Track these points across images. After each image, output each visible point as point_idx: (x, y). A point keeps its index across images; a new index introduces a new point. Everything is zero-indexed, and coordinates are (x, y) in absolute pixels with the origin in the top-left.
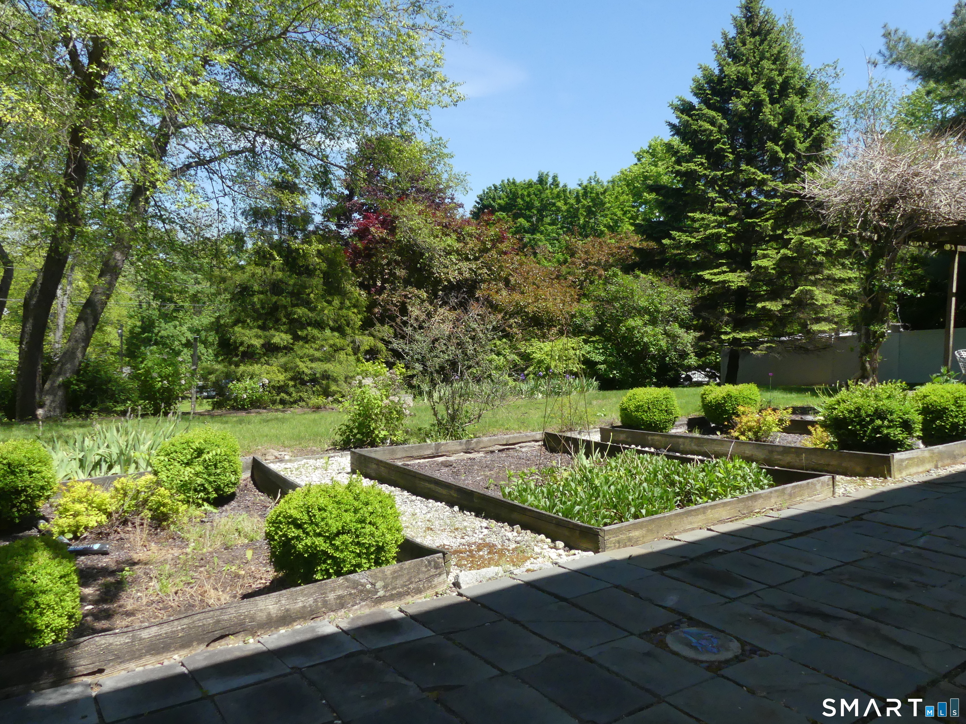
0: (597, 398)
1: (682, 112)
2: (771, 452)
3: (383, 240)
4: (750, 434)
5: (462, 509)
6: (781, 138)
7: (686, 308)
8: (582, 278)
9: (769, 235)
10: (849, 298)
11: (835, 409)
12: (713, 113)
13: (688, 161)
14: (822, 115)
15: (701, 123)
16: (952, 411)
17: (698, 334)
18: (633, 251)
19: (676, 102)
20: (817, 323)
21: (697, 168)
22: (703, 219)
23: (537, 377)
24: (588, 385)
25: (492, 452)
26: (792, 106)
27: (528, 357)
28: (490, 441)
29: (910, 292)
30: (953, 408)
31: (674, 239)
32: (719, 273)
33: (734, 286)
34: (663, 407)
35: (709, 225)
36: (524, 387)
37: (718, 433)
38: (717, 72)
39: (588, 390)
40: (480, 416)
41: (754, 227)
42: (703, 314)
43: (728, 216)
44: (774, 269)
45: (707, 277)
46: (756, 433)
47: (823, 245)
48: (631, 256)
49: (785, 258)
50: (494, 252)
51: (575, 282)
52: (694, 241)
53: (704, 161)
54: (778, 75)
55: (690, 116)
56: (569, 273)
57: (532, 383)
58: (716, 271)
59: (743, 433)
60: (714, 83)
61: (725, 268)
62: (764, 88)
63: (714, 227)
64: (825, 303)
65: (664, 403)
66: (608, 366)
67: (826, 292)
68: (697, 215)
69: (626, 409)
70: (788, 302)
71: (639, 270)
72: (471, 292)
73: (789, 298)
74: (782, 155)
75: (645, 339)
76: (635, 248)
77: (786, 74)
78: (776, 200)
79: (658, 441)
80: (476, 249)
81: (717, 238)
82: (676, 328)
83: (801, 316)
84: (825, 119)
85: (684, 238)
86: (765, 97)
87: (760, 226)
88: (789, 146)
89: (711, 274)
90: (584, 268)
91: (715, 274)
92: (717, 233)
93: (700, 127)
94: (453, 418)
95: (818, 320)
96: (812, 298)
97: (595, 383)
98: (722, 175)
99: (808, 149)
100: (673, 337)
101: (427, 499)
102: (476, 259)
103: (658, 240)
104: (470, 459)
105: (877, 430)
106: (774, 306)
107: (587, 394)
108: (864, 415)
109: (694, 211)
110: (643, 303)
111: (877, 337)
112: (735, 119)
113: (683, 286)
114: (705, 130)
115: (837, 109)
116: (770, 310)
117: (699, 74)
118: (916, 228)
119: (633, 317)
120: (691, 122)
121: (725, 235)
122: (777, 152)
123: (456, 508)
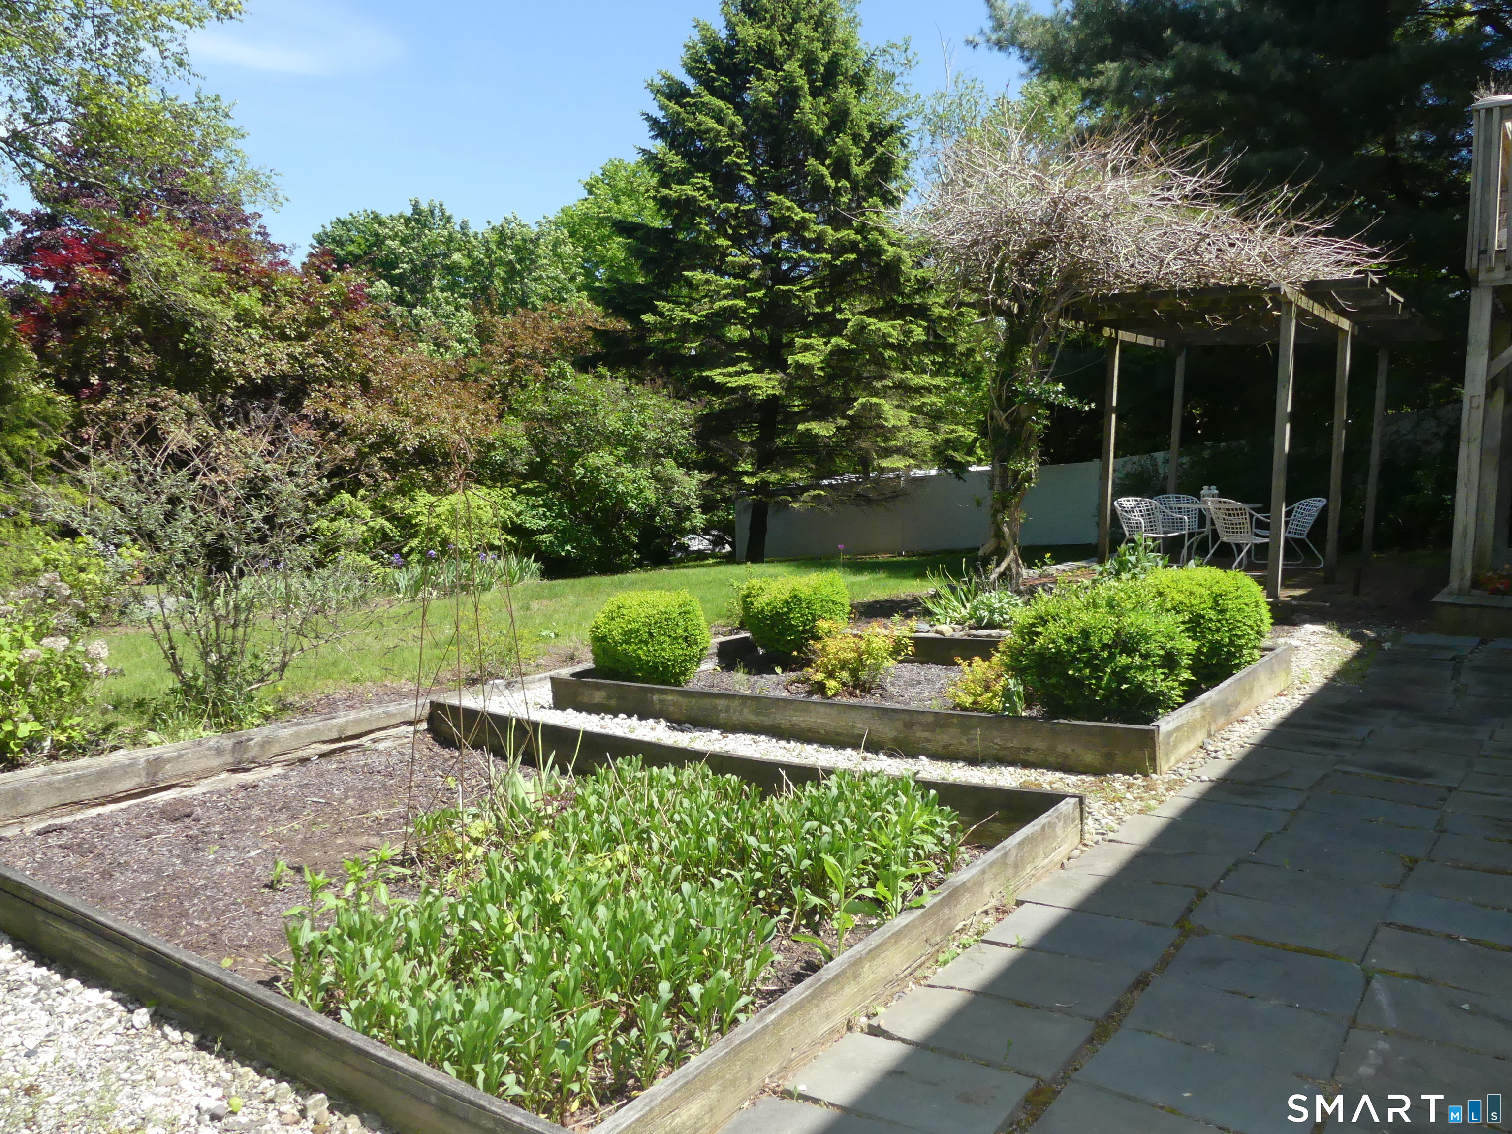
0: (539, 597)
1: (669, 97)
2: (909, 725)
3: (103, 294)
4: (845, 675)
5: (159, 1019)
6: (828, 155)
7: (684, 433)
8: (506, 380)
9: (814, 314)
10: (931, 417)
11: (1038, 634)
12: (721, 103)
13: (681, 182)
14: (887, 122)
15: (700, 117)
16: (1211, 620)
17: (706, 477)
18: (590, 334)
19: (659, 82)
20: (887, 457)
21: (696, 194)
22: (708, 282)
23: (426, 560)
24: (521, 569)
25: (304, 761)
26: (845, 103)
27: (409, 521)
28: (297, 736)
29: (1072, 403)
30: (1212, 614)
31: (661, 314)
32: (738, 374)
33: (762, 395)
34: (680, 631)
35: (718, 293)
36: (402, 578)
37: (778, 670)
38: (723, 34)
39: (521, 578)
40: (284, 666)
41: (790, 299)
42: (713, 443)
43: (748, 279)
44: (822, 369)
45: (718, 379)
46: (854, 673)
47: (895, 333)
48: (587, 343)
49: (838, 351)
50: (336, 326)
51: (492, 387)
52: (694, 319)
53: (708, 183)
54: (823, 49)
55: (683, 106)
56: (482, 371)
57: (418, 570)
58: (731, 369)
59: (831, 675)
60: (720, 53)
61: (745, 366)
62: (801, 67)
63: (725, 297)
64: (899, 424)
65: (682, 623)
66: (556, 538)
67: (897, 406)
68: (697, 275)
69: (604, 639)
70: (844, 423)
71: (604, 365)
72: (294, 400)
73: (844, 417)
74: (831, 183)
75: (620, 488)
76: (594, 330)
77: (834, 48)
78: (824, 255)
79: (674, 704)
80: (301, 318)
81: (729, 315)
82: (671, 468)
83: (864, 445)
84: (892, 130)
85: (679, 313)
86: (802, 82)
87: (799, 297)
88: (841, 169)
89: (724, 375)
90: (509, 362)
91: (730, 375)
92: (731, 307)
93: (700, 124)
94: (219, 674)
95: (887, 453)
96: (879, 416)
97: (535, 566)
98: (737, 209)
99: (868, 175)
100: (665, 483)
101: (67, 975)
102: (302, 337)
103: (633, 317)
104: (244, 787)
105: (1120, 675)
106: (823, 429)
107: (519, 586)
108: (1097, 646)
109: (693, 268)
110: (613, 423)
111: (1019, 480)
112: (756, 115)
113: (679, 396)
114: (708, 131)
115: (909, 116)
116: (817, 436)
117: (697, 36)
118: (1077, 294)
119: (595, 450)
120: (684, 115)
121: (744, 311)
122: (823, 177)
123: (142, 1016)
